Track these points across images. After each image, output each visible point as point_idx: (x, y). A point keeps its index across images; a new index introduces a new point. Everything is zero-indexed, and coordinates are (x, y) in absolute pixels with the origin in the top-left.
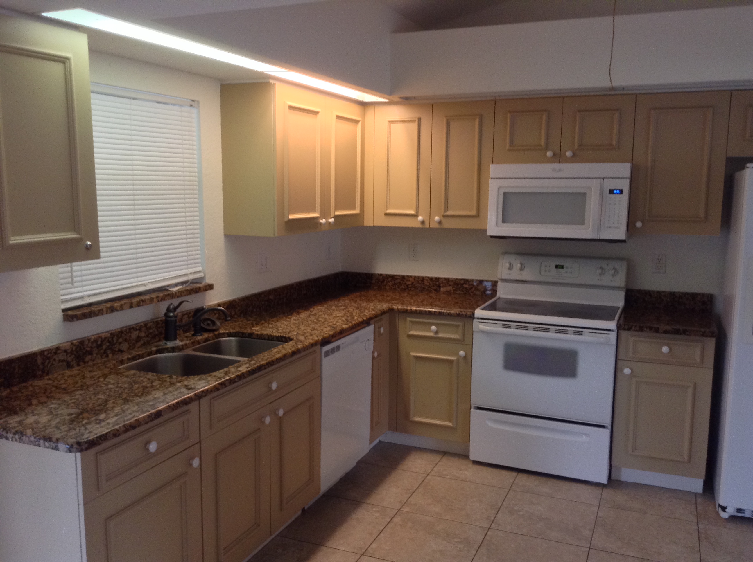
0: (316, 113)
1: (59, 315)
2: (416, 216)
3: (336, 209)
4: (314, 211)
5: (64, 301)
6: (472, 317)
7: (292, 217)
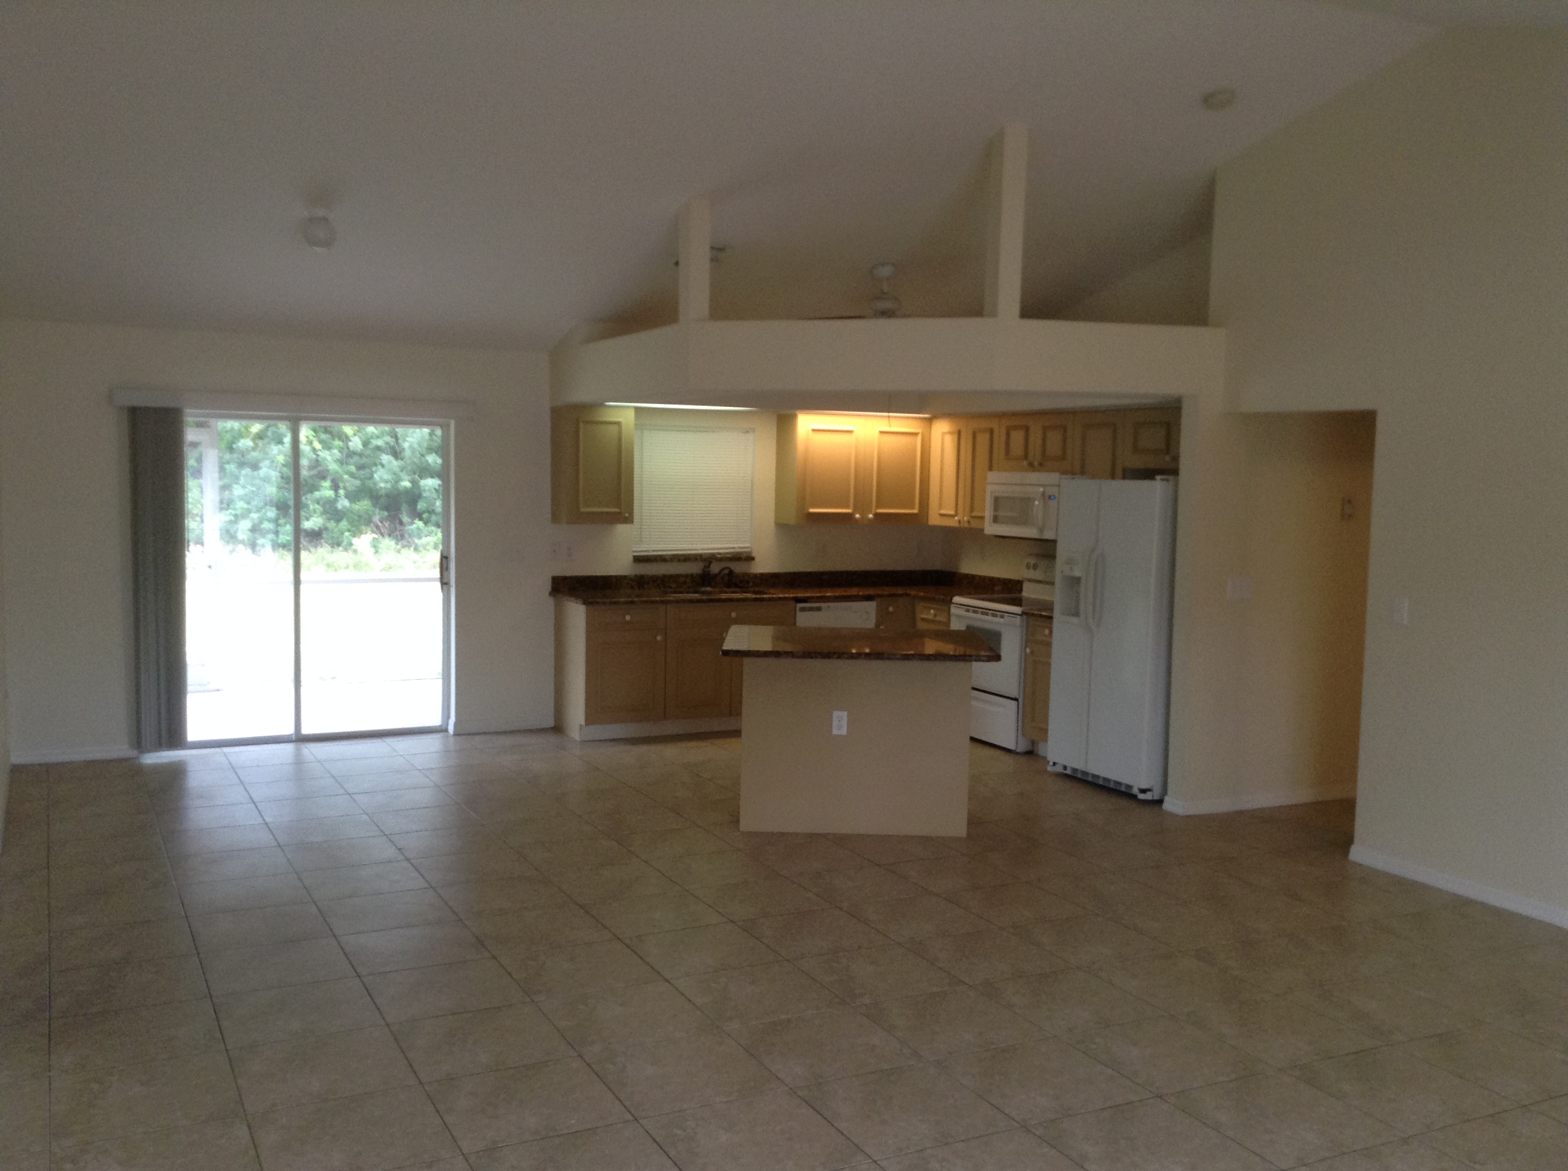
0: (851, 432)
1: (631, 559)
2: (953, 516)
3: (878, 507)
4: (847, 507)
5: (634, 552)
6: (950, 602)
7: (812, 510)
